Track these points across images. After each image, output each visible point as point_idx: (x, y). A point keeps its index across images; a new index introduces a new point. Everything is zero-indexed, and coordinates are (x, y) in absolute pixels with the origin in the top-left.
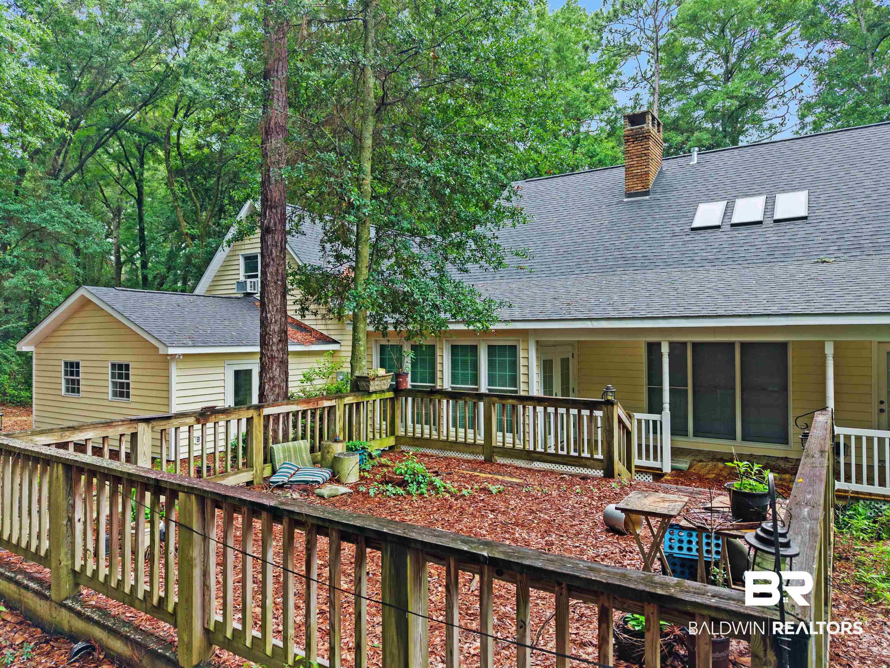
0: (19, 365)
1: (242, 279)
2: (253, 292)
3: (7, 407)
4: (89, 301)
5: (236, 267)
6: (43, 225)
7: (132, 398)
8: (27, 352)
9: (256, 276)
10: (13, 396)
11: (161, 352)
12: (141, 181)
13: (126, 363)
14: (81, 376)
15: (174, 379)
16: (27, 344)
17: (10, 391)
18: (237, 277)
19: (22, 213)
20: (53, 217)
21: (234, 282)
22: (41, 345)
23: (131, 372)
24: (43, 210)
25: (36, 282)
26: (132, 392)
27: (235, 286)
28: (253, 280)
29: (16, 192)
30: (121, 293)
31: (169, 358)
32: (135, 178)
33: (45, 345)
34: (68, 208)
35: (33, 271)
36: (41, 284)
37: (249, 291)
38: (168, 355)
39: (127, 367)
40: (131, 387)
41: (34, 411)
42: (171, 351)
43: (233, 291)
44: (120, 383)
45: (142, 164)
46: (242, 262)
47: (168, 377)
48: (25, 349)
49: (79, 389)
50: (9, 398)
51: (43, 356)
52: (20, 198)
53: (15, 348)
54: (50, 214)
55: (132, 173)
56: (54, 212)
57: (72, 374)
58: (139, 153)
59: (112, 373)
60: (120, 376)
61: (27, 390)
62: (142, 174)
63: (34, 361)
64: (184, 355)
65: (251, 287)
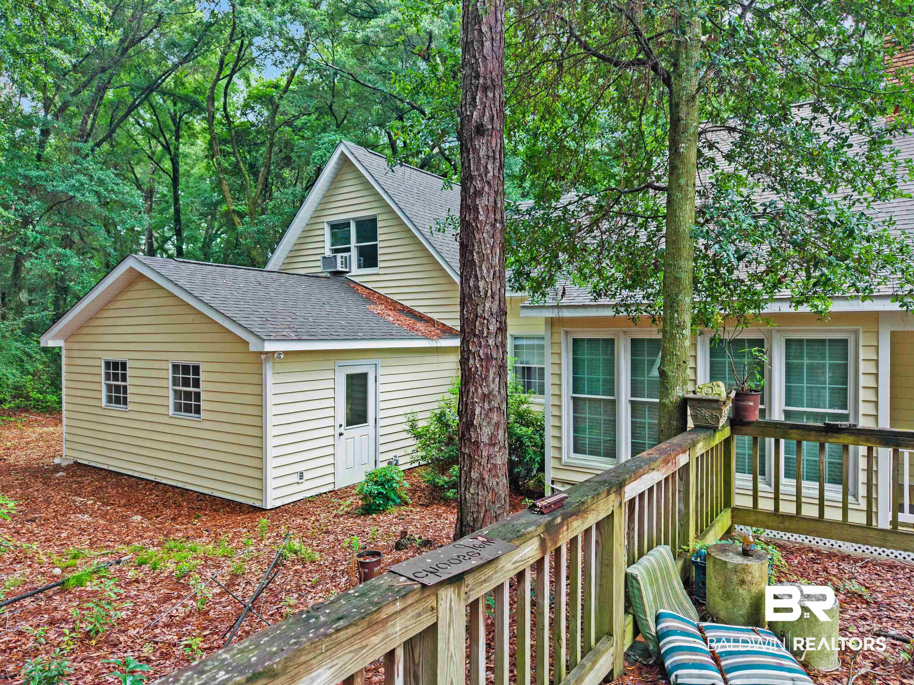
0: (44, 363)
1: (328, 253)
2: (344, 270)
3: (31, 413)
4: (141, 276)
5: (320, 239)
6: (71, 194)
7: (203, 414)
8: (54, 348)
9: (348, 250)
10: (38, 400)
11: (252, 348)
12: (177, 155)
13: (195, 363)
14: (129, 381)
15: (271, 389)
16: (55, 338)
17: (34, 395)
18: (321, 251)
19: (46, 180)
20: (82, 184)
21: (319, 257)
22: (72, 339)
23: (202, 377)
24: (71, 176)
25: (63, 263)
26: (203, 405)
27: (320, 263)
28: (344, 254)
29: (39, 157)
30: (183, 266)
31: (263, 357)
32: (170, 154)
33: (77, 339)
34: (100, 174)
35: (60, 250)
36: (69, 266)
37: (340, 269)
38: (262, 353)
39: (196, 369)
40: (202, 398)
41: (64, 419)
42: (269, 347)
43: (318, 269)
44: (185, 392)
45: (178, 138)
46: (327, 231)
47: (261, 385)
48: (51, 344)
49: (125, 399)
50: (33, 403)
51: (76, 354)
52: (43, 164)
53: (39, 342)
54: (79, 181)
55: (167, 148)
56: (83, 178)
57: (116, 378)
58: (175, 124)
59: (174, 378)
60: (186, 382)
61: (53, 393)
62: (177, 149)
63: (64, 360)
64: (286, 353)
65: (342, 264)
